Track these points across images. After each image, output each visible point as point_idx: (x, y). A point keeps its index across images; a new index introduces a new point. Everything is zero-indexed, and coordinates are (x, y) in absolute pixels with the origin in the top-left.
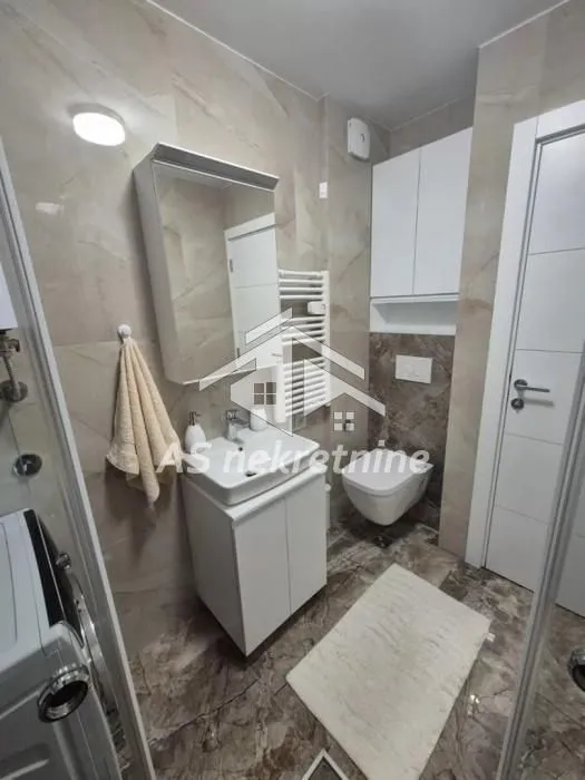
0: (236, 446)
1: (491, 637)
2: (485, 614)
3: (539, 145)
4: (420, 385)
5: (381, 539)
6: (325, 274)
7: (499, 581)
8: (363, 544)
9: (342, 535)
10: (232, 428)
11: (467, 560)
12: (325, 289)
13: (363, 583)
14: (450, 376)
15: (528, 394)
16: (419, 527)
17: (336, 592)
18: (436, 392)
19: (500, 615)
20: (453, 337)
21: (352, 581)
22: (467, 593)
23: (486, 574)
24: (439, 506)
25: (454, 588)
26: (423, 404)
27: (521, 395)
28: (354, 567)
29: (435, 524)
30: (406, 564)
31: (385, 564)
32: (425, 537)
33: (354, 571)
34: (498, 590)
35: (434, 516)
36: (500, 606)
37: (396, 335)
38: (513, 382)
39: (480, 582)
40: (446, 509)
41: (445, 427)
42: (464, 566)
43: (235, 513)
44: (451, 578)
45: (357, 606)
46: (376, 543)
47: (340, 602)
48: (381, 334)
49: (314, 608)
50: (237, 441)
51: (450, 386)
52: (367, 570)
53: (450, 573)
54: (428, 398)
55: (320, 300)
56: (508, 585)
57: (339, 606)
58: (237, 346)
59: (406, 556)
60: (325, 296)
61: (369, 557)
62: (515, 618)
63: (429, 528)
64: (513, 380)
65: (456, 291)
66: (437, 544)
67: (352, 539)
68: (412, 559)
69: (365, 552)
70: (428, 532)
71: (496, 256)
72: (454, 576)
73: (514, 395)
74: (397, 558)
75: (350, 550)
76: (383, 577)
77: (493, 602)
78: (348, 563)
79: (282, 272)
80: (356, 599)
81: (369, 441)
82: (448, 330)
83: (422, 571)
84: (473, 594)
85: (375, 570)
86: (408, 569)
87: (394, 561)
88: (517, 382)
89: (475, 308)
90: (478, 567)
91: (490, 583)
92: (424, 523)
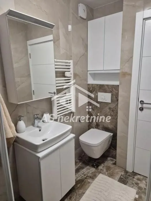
0: (38, 129)
1: (137, 196)
2: (134, 188)
3: (144, 20)
4: (107, 104)
5: (95, 164)
6: (71, 61)
7: (139, 176)
8: (88, 167)
9: (80, 164)
10: (36, 121)
11: (127, 170)
12: (71, 67)
13: (89, 183)
14: (118, 100)
15: (144, 106)
16: (109, 159)
17: (79, 187)
18: (113, 106)
19: (140, 188)
20: (118, 85)
21: (85, 183)
22: (128, 182)
23: (134, 174)
24: (116, 150)
25: (123, 181)
26: (108, 110)
27: (142, 106)
28: (85, 177)
29: (114, 157)
30: (105, 173)
31: (97, 174)
32: (112, 162)
33: (85, 178)
34: (138, 179)
35: (114, 154)
36: (139, 185)
37: (97, 85)
38: (139, 101)
39: (132, 177)
40: (119, 150)
41: (117, 119)
42: (126, 172)
43: (40, 155)
44: (122, 177)
45: (88, 192)
46: (93, 166)
47: (81, 191)
48: (92, 85)
49: (70, 195)
50: (38, 127)
51: (118, 104)
52: (90, 177)
53: (121, 175)
54: (110, 108)
55: (69, 71)
56: (142, 177)
57: (80, 193)
58: (33, 89)
59: (105, 170)
60: (72, 70)
61: (91, 172)
62: (145, 188)
63: (112, 159)
64: (140, 100)
65: (119, 69)
66: (116, 165)
67: (83, 166)
68: (107, 171)
69: (89, 170)
70: (112, 160)
71: (132, 57)
72: (123, 176)
73: (140, 106)
74: (102, 171)
75: (83, 170)
76: (96, 180)
77: (137, 184)
78: (83, 175)
79: (56, 60)
80: (87, 189)
81: (88, 126)
82: (116, 83)
83: (111, 175)
84: (130, 182)
85: (93, 177)
86: (106, 175)
87: (100, 173)
88: (141, 101)
89: (126, 75)
90: (131, 172)
91: (136, 177)
92: (110, 157)
